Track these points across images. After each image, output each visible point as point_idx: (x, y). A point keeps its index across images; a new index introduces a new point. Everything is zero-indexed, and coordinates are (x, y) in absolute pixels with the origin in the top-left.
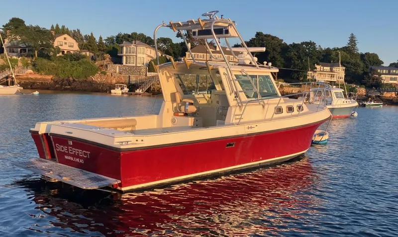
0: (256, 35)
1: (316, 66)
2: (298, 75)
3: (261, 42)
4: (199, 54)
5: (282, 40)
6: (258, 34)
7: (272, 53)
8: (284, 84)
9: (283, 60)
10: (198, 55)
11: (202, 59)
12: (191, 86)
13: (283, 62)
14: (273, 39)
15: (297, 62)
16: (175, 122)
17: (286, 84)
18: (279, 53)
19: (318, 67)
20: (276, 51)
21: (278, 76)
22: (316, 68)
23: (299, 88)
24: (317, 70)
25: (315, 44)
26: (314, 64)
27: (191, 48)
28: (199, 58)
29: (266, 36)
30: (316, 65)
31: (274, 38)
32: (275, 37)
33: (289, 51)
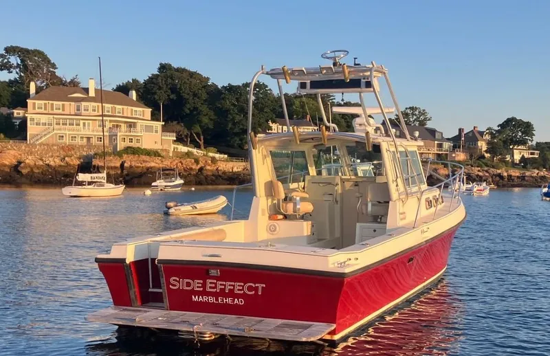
0: (159, 69)
1: (271, 125)
2: (241, 140)
3: (169, 81)
4: (55, 103)
5: (208, 79)
6: (164, 68)
7: (191, 101)
8: (217, 156)
9: (212, 113)
10: (52, 104)
11: (60, 111)
12: (41, 163)
13: (213, 117)
14: (191, 77)
15: (238, 118)
16: (274, 231)
17: (222, 156)
18: (205, 101)
19: (274, 126)
20: (198, 98)
21: (204, 143)
22: (270, 128)
23: (244, 164)
24: (273, 131)
25: (267, 86)
26: (267, 121)
27: (37, 92)
28: (55, 111)
29: (178, 70)
30: (270, 122)
31: (192, 75)
32: (195, 73)
33: (223, 99)
